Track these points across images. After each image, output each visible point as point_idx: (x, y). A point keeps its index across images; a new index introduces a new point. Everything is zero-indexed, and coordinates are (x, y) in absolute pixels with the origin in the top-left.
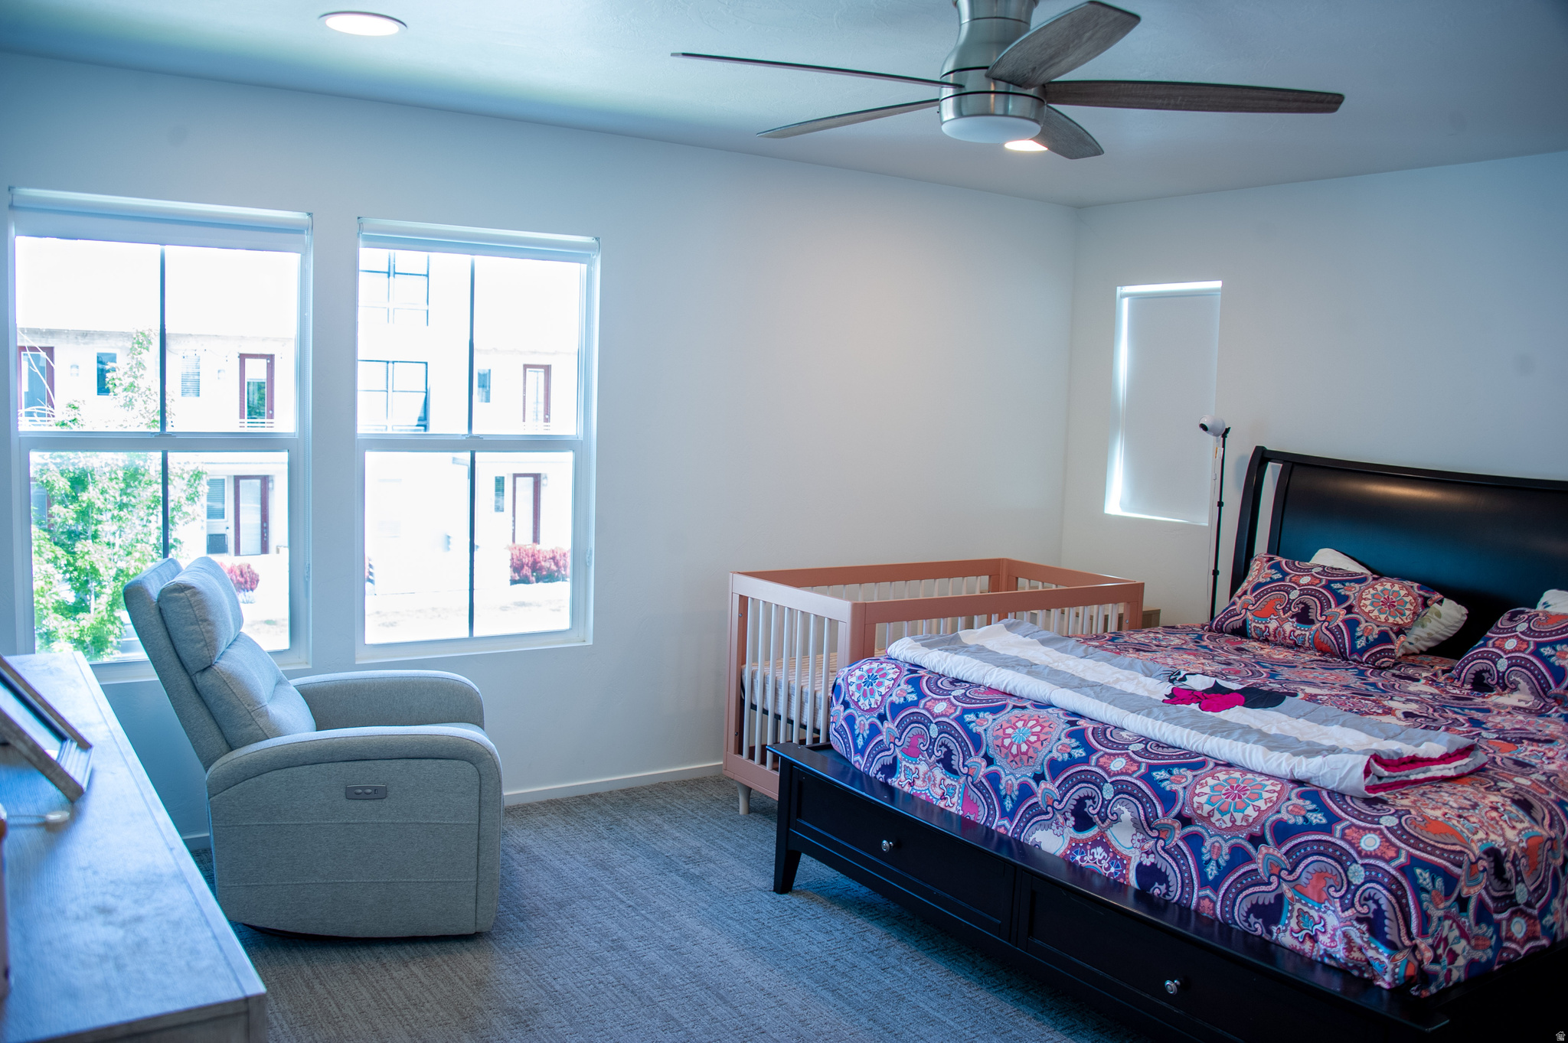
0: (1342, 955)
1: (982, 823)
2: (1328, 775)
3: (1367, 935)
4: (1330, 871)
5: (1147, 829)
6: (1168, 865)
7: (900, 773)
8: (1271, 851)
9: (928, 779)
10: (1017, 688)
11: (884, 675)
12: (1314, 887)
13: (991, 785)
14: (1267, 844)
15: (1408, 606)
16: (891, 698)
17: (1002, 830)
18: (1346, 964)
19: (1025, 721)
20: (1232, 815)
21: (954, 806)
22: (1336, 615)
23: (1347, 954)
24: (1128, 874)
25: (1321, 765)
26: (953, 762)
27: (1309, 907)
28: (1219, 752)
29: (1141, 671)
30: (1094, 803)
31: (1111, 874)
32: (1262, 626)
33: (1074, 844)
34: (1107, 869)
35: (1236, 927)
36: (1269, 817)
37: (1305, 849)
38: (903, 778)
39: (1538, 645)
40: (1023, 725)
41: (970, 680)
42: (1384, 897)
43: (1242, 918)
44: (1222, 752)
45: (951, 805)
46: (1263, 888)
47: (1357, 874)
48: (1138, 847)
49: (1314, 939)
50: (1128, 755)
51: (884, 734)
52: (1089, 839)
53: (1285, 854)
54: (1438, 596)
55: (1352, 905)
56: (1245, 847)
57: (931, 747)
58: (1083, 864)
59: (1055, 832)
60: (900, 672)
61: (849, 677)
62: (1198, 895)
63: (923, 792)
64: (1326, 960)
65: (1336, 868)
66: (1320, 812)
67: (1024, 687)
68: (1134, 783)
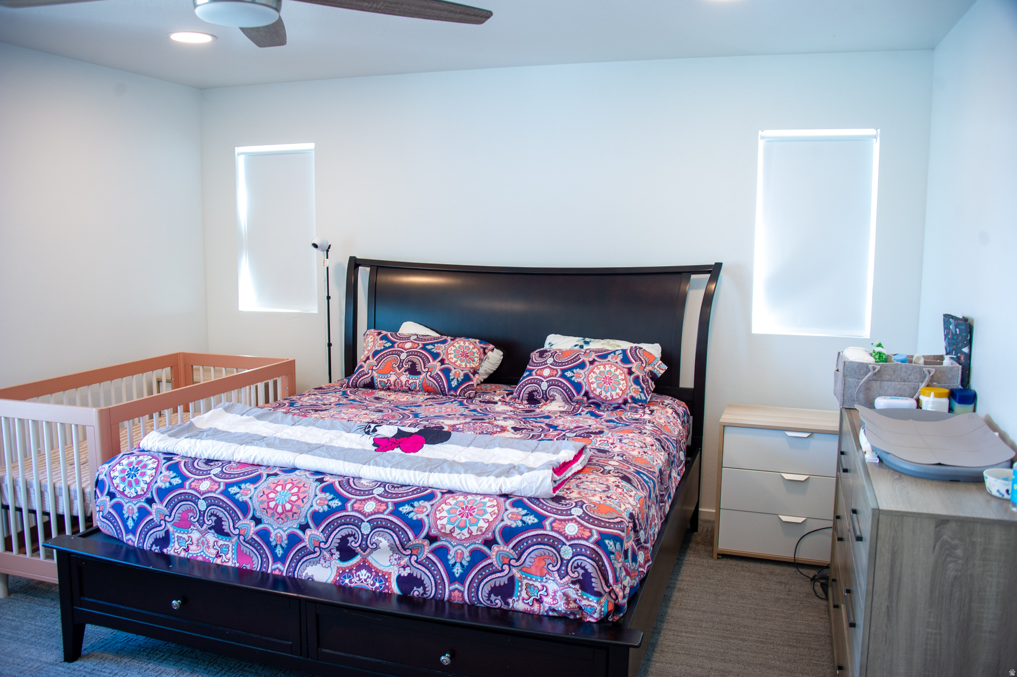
0: (563, 608)
1: (258, 569)
2: (528, 488)
3: (580, 591)
4: (547, 554)
5: (402, 550)
6: (422, 573)
7: (174, 542)
8: (502, 548)
9: (201, 543)
10: (264, 460)
11: (145, 466)
12: (536, 567)
13: (262, 539)
14: (498, 544)
15: (476, 355)
16: (157, 485)
17: (277, 572)
18: (566, 613)
19: (282, 485)
20: (469, 528)
21: (230, 560)
22: (434, 367)
23: (566, 606)
24: (391, 585)
25: (521, 481)
26: (224, 527)
27: (533, 581)
28: (442, 483)
29: (341, 429)
30: (355, 538)
31: (377, 588)
32: (385, 380)
33: (341, 572)
34: (374, 584)
35: (481, 605)
36: (497, 526)
37: (527, 543)
38: (177, 546)
39: (563, 371)
40: (282, 489)
41: (221, 459)
42: (589, 564)
43: (485, 599)
44: (444, 483)
45: (227, 561)
46: (498, 575)
47: (567, 552)
48: (396, 564)
49: (540, 601)
50: (375, 499)
51: (154, 514)
52: (353, 565)
53: (512, 549)
54: (491, 346)
55: (567, 574)
56: (481, 549)
57: (201, 518)
58: (352, 585)
59: (324, 566)
60: (159, 461)
61: (112, 472)
62: (449, 589)
63: (199, 555)
64: (551, 613)
65: (552, 551)
66: (531, 515)
67: (270, 458)
68: (387, 519)
